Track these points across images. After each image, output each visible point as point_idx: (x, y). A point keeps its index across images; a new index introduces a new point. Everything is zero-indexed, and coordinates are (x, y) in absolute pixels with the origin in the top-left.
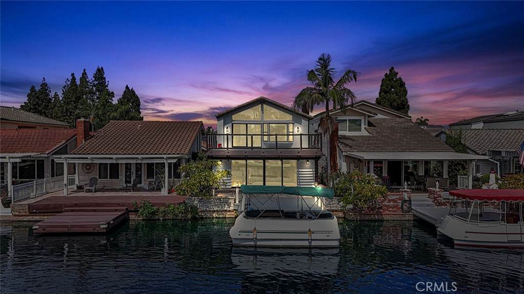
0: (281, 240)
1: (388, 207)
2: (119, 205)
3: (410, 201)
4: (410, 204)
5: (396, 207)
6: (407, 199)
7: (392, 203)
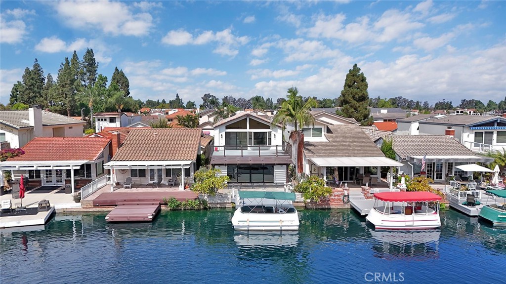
0: (264, 226)
1: (334, 200)
2: (154, 200)
3: (348, 196)
4: (349, 198)
5: (339, 200)
6: (346, 194)
7: (336, 197)
